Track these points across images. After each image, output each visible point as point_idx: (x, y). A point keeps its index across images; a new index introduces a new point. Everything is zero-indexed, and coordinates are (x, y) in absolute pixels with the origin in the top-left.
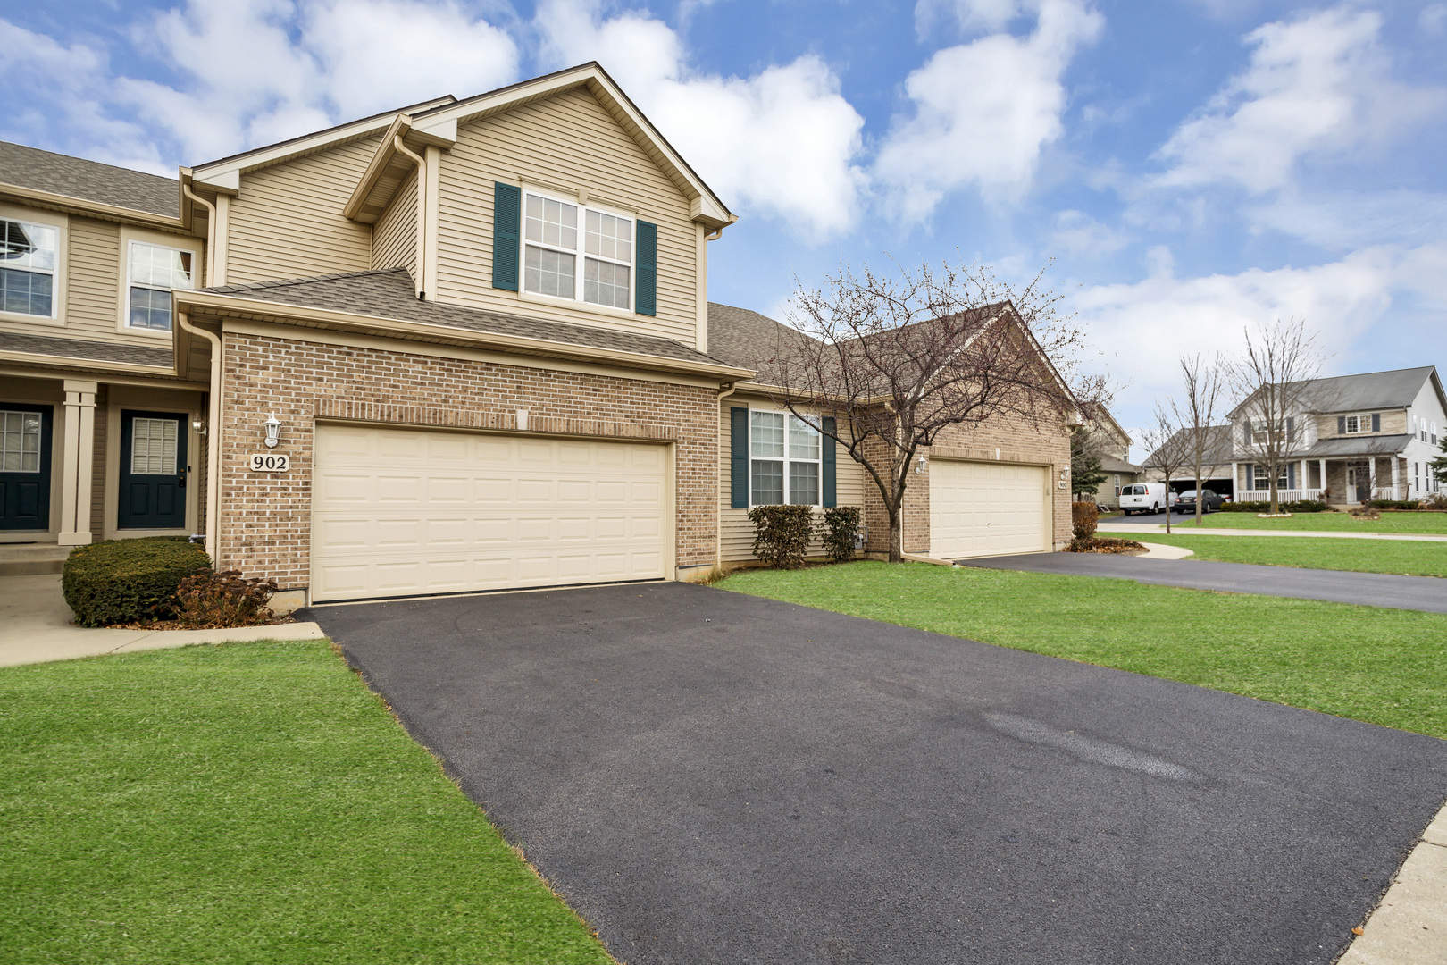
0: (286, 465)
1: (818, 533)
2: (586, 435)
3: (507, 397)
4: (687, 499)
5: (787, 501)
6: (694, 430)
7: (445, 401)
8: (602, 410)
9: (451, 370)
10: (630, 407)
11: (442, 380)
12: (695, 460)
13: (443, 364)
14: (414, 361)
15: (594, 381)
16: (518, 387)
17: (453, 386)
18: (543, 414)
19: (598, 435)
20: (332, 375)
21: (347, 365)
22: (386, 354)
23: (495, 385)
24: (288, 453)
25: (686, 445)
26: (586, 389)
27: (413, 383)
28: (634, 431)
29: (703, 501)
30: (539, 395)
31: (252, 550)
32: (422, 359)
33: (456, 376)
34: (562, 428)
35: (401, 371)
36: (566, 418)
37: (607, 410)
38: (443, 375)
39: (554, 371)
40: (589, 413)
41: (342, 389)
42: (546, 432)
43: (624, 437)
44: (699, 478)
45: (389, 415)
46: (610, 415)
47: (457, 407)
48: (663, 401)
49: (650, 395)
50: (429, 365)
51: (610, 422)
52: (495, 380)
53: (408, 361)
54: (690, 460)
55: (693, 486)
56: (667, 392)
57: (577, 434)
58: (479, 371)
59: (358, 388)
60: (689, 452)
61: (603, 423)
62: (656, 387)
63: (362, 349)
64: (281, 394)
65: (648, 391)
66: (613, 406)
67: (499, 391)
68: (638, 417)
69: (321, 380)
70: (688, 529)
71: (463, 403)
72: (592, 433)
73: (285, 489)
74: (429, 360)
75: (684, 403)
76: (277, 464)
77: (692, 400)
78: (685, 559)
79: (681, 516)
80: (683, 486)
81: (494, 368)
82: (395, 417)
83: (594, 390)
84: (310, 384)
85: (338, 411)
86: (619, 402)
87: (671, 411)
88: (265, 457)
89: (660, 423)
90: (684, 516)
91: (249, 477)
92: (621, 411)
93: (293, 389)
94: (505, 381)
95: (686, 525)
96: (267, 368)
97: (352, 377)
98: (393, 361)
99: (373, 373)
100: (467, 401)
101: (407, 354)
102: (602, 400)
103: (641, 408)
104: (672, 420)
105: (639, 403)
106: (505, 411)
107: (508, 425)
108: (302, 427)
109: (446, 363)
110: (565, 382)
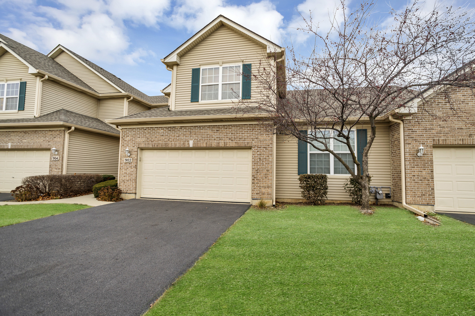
0: (131, 161)
1: (348, 189)
2: (213, 147)
3: (187, 137)
4: (257, 171)
5: (309, 173)
6: (260, 142)
7: (169, 140)
8: (220, 137)
9: (171, 130)
10: (231, 135)
11: (168, 134)
12: (260, 155)
13: (168, 129)
14: (161, 129)
15: (217, 127)
16: (190, 133)
17: (171, 135)
18: (198, 141)
19: (218, 147)
20: (142, 136)
21: (145, 133)
22: (154, 128)
23: (183, 133)
24: (132, 158)
25: (256, 148)
26: (214, 131)
27: (161, 135)
28: (233, 144)
29: (265, 171)
30: (197, 135)
31: (124, 182)
32: (163, 128)
33: (172, 132)
34: (205, 145)
35: (158, 132)
36: (206, 142)
37: (221, 137)
38: (168, 132)
39: (202, 126)
40: (214, 139)
41: (144, 139)
42: (199, 147)
43: (228, 147)
44: (262, 162)
45: (154, 146)
46: (222, 139)
47: (172, 142)
48: (246, 132)
49: (240, 130)
50: (165, 130)
51: (222, 142)
52: (183, 132)
53: (159, 129)
54: (258, 155)
55: (259, 165)
56: (248, 128)
57: (210, 147)
58: (179, 129)
59: (147, 139)
60: (258, 151)
61: (220, 142)
62: (243, 126)
63: (148, 128)
64: (131, 142)
65: (239, 128)
66: (224, 136)
67: (184, 135)
68: (234, 139)
69: (139, 137)
70: (257, 183)
71: (174, 140)
72: (215, 146)
73: (131, 167)
74: (165, 128)
75: (255, 131)
76: (130, 160)
77: (259, 129)
78: (255, 195)
79: (254, 178)
80: (255, 165)
81: (183, 128)
82: (156, 146)
83: (217, 131)
84: (137, 139)
85: (142, 146)
86: (226, 134)
87: (249, 135)
88: (127, 159)
89: (244, 140)
90: (255, 178)
91: (125, 164)
92: (227, 137)
93: (134, 141)
94: (186, 132)
95: (256, 181)
96: (129, 136)
97: (146, 136)
98: (156, 130)
99: (151, 134)
100: (175, 139)
101: (159, 127)
102: (220, 134)
103: (236, 135)
104: (250, 139)
105: (235, 134)
106: (186, 141)
107: (187, 146)
108: (135, 150)
109: (169, 128)
110: (206, 129)
